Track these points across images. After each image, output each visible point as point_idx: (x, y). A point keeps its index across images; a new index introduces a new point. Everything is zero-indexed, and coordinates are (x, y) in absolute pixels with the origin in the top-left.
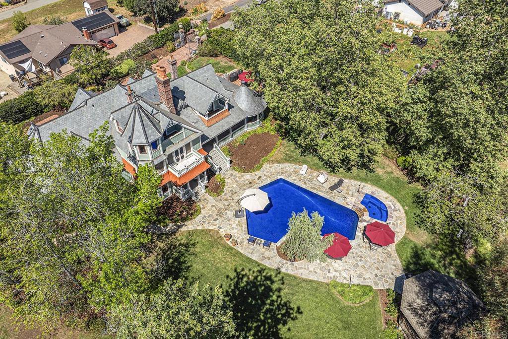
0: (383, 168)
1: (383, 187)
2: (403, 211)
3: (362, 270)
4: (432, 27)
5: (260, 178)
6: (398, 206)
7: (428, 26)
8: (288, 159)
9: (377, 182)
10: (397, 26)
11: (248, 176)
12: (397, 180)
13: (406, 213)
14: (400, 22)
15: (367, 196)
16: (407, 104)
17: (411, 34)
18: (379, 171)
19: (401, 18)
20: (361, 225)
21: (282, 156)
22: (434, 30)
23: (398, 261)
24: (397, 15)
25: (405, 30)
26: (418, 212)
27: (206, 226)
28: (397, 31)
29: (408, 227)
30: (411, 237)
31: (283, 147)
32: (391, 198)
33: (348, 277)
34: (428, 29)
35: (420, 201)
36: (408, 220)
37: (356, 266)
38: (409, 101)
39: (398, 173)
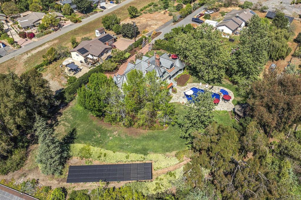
0: (225, 82)
1: (226, 87)
2: (232, 93)
3: (223, 107)
4: (236, 34)
5: (187, 88)
6: (231, 92)
7: (234, 34)
8: (194, 82)
9: (224, 86)
10: (223, 35)
11: (183, 88)
12: (230, 85)
13: (233, 93)
14: (224, 33)
15: (221, 90)
16: (230, 61)
17: (228, 37)
18: (224, 83)
19: (224, 31)
20: (221, 97)
21: (192, 81)
22: (236, 35)
23: (233, 105)
24: (223, 30)
25: (226, 36)
26: (237, 93)
27: (175, 101)
28: (223, 36)
29: (234, 97)
30: (236, 99)
31: (192, 78)
32: (228, 90)
33: (220, 109)
34: (234, 35)
35: (237, 90)
36: (234, 95)
37: (222, 107)
38: (231, 60)
39: (230, 83)
